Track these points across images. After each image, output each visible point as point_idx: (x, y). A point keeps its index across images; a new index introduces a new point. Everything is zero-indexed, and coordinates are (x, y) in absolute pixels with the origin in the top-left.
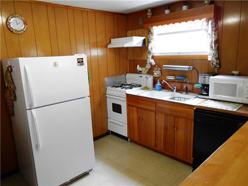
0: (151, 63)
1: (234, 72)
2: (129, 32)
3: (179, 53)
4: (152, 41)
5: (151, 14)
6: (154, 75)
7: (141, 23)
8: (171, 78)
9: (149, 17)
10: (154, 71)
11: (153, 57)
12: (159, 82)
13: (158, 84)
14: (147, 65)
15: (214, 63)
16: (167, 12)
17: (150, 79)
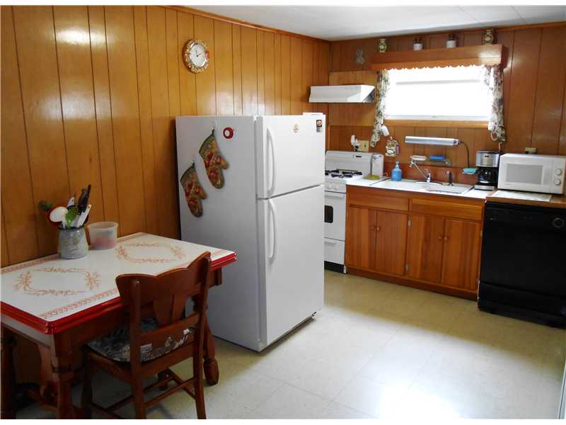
0: (380, 133)
1: (527, 149)
2: (334, 76)
3: (434, 117)
4: (387, 95)
5: (386, 47)
6: (387, 154)
7: (360, 60)
8: (422, 159)
9: (381, 52)
10: (387, 147)
11: (385, 122)
12: (397, 166)
13: (397, 169)
14: (374, 136)
15: (499, 135)
16: (418, 47)
17: (379, 160)
